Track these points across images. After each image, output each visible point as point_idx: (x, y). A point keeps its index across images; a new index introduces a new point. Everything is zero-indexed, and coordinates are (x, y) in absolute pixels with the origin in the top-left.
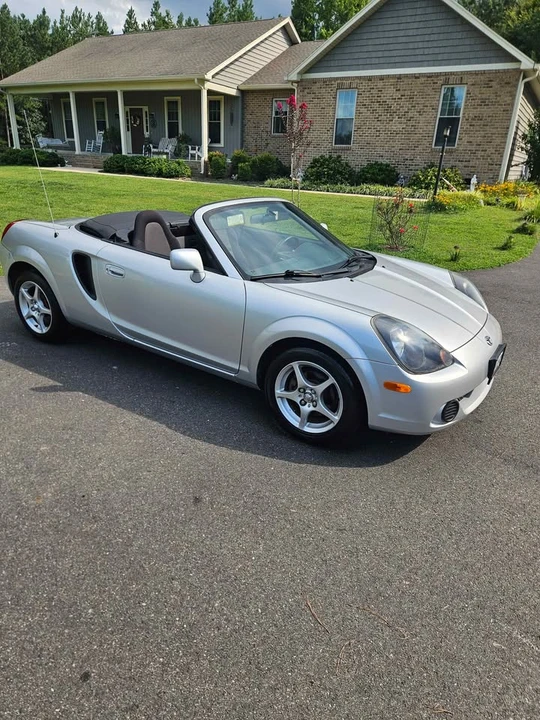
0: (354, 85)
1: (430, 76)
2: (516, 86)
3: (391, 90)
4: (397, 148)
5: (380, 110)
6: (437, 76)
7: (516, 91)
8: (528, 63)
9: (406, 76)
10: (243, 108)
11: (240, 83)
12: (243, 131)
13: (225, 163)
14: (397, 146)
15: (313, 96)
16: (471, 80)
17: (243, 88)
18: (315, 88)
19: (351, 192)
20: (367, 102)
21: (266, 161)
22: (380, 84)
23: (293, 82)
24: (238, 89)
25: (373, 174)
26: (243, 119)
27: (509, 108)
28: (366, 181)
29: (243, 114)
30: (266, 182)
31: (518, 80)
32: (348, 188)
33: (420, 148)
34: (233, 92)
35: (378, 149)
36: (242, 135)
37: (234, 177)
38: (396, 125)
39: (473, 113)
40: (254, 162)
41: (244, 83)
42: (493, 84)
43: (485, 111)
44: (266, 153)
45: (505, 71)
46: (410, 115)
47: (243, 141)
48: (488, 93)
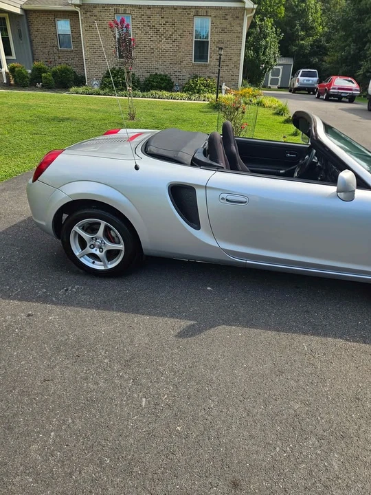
0: (128, 12)
1: (185, 8)
2: (243, 19)
3: (158, 17)
4: (167, 63)
5: (151, 32)
6: (190, 9)
7: (243, 23)
8: (249, 3)
9: (168, 7)
10: (29, 26)
11: (22, 3)
12: (32, 46)
13: (27, 73)
14: (168, 62)
15: (95, 18)
16: (213, 13)
17: (26, 7)
18: (96, 11)
19: (143, 97)
20: (140, 25)
21: (65, 71)
22: (148, 12)
23: (75, 5)
24: (21, 8)
25: (157, 82)
26: (30, 35)
27: (239, 35)
28: (153, 88)
29: (29, 31)
30: (71, 90)
31: (243, 15)
32: (141, 94)
33: (184, 62)
34: (18, 11)
35: (154, 63)
36: (32, 49)
37: (39, 85)
38: (165, 45)
39: (217, 38)
40: (54, 72)
41: (25, 3)
42: (228, 17)
43: (225, 37)
44: (63, 65)
45: (235, 9)
46: (174, 37)
47: (33, 55)
48: (225, 24)
